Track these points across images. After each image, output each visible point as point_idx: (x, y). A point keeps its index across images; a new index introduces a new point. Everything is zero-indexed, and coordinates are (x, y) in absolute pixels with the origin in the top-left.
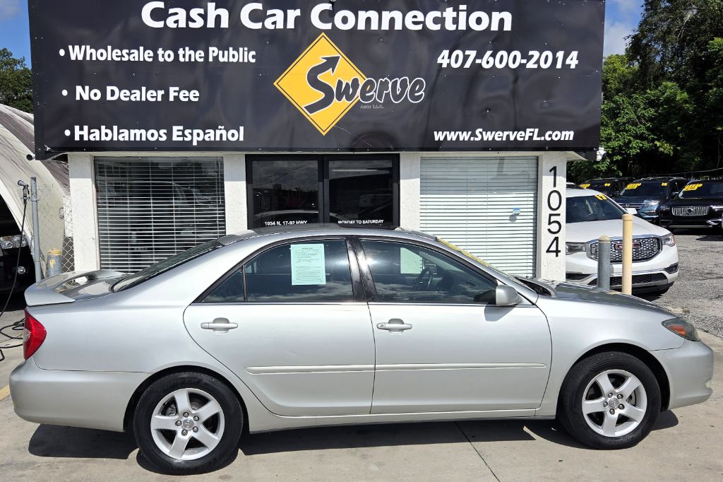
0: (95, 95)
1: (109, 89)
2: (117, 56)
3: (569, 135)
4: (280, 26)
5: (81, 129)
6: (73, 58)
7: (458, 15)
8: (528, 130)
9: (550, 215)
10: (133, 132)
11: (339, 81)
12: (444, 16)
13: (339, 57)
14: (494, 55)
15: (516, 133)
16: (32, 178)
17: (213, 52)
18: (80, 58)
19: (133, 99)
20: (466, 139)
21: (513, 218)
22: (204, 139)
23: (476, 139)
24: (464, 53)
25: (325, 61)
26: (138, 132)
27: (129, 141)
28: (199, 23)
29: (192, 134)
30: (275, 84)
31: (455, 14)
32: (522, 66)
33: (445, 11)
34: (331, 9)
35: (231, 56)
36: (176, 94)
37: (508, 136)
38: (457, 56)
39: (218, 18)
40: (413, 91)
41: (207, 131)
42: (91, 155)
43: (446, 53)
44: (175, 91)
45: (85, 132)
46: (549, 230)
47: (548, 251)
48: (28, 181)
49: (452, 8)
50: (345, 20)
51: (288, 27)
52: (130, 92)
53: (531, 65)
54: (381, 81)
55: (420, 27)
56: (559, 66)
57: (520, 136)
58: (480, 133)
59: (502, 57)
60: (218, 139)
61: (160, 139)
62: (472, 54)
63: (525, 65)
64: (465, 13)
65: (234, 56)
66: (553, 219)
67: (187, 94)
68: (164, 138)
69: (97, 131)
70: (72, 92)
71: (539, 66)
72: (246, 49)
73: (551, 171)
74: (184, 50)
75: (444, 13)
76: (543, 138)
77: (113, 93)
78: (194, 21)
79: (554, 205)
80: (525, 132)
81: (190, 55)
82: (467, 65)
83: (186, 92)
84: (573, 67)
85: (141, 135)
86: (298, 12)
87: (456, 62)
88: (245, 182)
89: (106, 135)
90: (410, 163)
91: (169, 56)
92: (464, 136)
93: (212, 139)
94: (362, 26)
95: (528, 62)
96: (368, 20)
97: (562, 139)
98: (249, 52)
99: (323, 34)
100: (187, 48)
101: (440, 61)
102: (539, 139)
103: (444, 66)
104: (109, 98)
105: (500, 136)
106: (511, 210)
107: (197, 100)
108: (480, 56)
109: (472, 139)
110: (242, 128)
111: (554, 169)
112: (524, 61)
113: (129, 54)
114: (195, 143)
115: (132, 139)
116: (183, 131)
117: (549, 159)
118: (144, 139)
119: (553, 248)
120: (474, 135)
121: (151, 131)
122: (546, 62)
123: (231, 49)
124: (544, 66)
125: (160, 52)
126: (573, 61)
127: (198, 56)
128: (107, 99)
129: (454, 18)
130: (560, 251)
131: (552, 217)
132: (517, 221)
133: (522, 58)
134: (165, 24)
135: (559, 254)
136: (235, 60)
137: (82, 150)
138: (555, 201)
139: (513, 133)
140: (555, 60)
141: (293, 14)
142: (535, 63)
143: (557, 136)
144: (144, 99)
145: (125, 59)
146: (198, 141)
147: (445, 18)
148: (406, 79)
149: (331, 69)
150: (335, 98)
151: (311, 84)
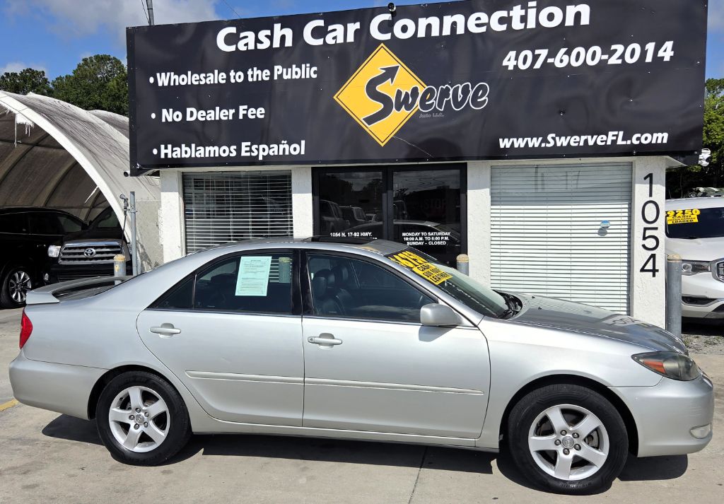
0: (178, 116)
2: (196, 81)
3: (662, 137)
4: (340, 40)
5: (166, 148)
6: (160, 84)
7: (526, 13)
8: (611, 133)
9: (645, 229)
10: (208, 149)
11: (398, 90)
12: (511, 15)
13: (398, 67)
14: (568, 53)
15: (595, 137)
16: (131, 192)
17: (278, 70)
18: (166, 84)
19: (208, 119)
20: (536, 145)
21: (603, 231)
22: (268, 154)
23: (548, 145)
24: (533, 52)
25: (384, 71)
26: (211, 148)
27: (205, 158)
28: (266, 44)
29: (258, 149)
30: (335, 97)
31: (523, 12)
32: (603, 62)
33: (512, 10)
34: (391, 19)
35: (294, 73)
36: (245, 112)
37: (586, 141)
38: (526, 57)
39: (283, 38)
40: (475, 96)
41: (271, 146)
42: (178, 171)
43: (512, 54)
44: (244, 110)
45: (169, 151)
46: (644, 246)
47: (643, 270)
48: (128, 196)
49: (519, 6)
50: (404, 29)
51: (348, 41)
52: (206, 112)
53: (614, 60)
54: (442, 88)
55: (483, 29)
56: (649, 59)
57: (600, 140)
58: (553, 138)
59: (578, 55)
60: (281, 153)
61: (231, 155)
62: (543, 53)
63: (607, 60)
64: (534, 10)
65: (296, 73)
66: (648, 233)
67: (254, 112)
69: (178, 149)
70: (159, 115)
71: (624, 61)
72: (308, 65)
73: (645, 178)
74: (253, 70)
76: (629, 142)
77: (192, 114)
78: (261, 43)
79: (650, 217)
80: (607, 137)
81: (258, 75)
82: (538, 65)
83: (253, 109)
84: (667, 59)
85: (214, 151)
86: (357, 26)
87: (524, 62)
88: (310, 196)
89: (186, 152)
90: (477, 172)
91: (240, 77)
92: (535, 142)
93: (276, 154)
94: (421, 34)
95: (609, 58)
96: (429, 27)
97: (654, 142)
98: (311, 67)
99: (382, 45)
100: (255, 69)
101: (505, 63)
102: (624, 143)
103: (511, 68)
104: (189, 119)
105: (575, 141)
106: (599, 223)
107: (262, 117)
108: (552, 54)
109: (543, 145)
110: (303, 142)
111: (650, 176)
112: (605, 57)
113: (205, 78)
114: (261, 158)
116: (250, 147)
117: (643, 165)
118: (217, 155)
119: (649, 266)
120: (545, 141)
121: (223, 148)
122: (632, 56)
123: (294, 66)
124: (629, 60)
125: (232, 73)
126: (667, 52)
127: (264, 75)
128: (187, 120)
129: (521, 16)
130: (658, 271)
131: (647, 231)
132: (608, 235)
133: (603, 54)
134: (237, 47)
135: (656, 273)
136: (298, 77)
137: (167, 167)
138: (651, 212)
139: (592, 138)
140: (644, 53)
141: (353, 27)
142: (618, 58)
143: (647, 138)
144: (217, 118)
145: (203, 82)
146: (263, 156)
147: (511, 17)
148: (468, 85)
149: (390, 79)
150: (394, 108)
151: (369, 96)
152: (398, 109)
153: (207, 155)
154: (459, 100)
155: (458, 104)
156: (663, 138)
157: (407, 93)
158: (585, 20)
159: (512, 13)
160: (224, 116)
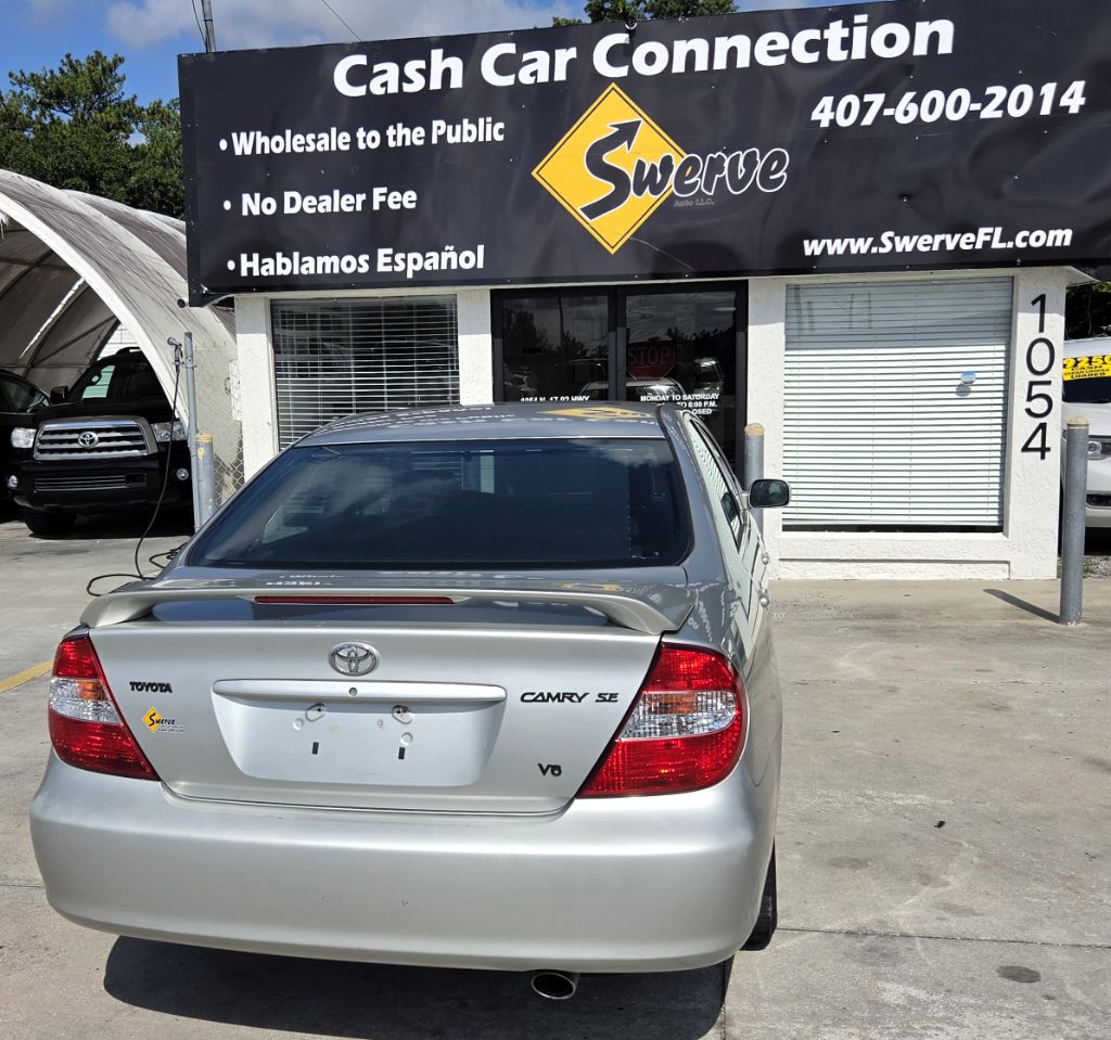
0: (269, 206)
1: (288, 195)
2: (299, 146)
3: (1062, 237)
4: (543, 77)
5: (250, 259)
6: (238, 152)
7: (851, 33)
8: (982, 231)
9: (1032, 384)
10: (321, 260)
11: (640, 162)
12: (825, 37)
13: (639, 122)
14: (917, 100)
15: (957, 236)
16: (187, 334)
17: (439, 128)
18: (248, 152)
19: (321, 210)
20: (864, 251)
21: (963, 390)
22: (423, 268)
23: (882, 250)
24: (861, 98)
25: (616, 129)
26: (327, 260)
27: (316, 275)
28: (417, 84)
29: (405, 260)
30: (534, 173)
31: (845, 33)
32: (973, 115)
34: (628, 42)
35: (465, 133)
36: (383, 198)
37: (943, 243)
38: (849, 107)
39: (447, 73)
40: (766, 171)
41: (428, 255)
42: (266, 298)
43: (827, 101)
44: (381, 194)
45: (255, 264)
46: (1029, 411)
47: (1026, 449)
48: (180, 339)
49: (840, 23)
50: (650, 59)
51: (557, 78)
52: (317, 199)
53: (989, 112)
54: (711, 158)
55: (781, 60)
56: (1046, 110)
57: (965, 241)
58: (891, 239)
59: (933, 102)
60: (444, 267)
61: (361, 270)
62: (877, 99)
63: (978, 112)
64: (864, 29)
65: (470, 133)
66: (1036, 390)
67: (399, 198)
69: (270, 261)
70: (237, 204)
71: (1005, 113)
72: (489, 119)
73: (1034, 303)
74: (395, 128)
75: (826, 32)
76: (1010, 245)
77: (293, 202)
78: (410, 81)
79: (1040, 365)
80: (976, 235)
81: (404, 137)
82: (868, 120)
83: (397, 194)
84: (1074, 110)
85: (332, 264)
86: (572, 53)
87: (847, 115)
88: (490, 335)
89: (284, 266)
90: (765, 293)
91: (373, 139)
92: (860, 246)
93: (436, 267)
94: (679, 67)
95: (983, 108)
96: (691, 56)
97: (1049, 244)
98: (493, 123)
99: (613, 85)
100: (400, 125)
101: (815, 115)
102: (1003, 245)
103: (825, 124)
104: (288, 210)
105: (925, 243)
106: (958, 376)
107: (413, 206)
108: (892, 102)
109: (874, 250)
110: (481, 248)
111: (1042, 298)
112: (976, 107)
113: (316, 141)
114: (410, 275)
115: (320, 271)
116: (393, 256)
117: (1030, 281)
118: (336, 271)
119: (1036, 443)
120: (878, 243)
121: (346, 258)
122: (1019, 105)
123: (465, 121)
124: (1014, 112)
125: (361, 133)
126: (1074, 99)
127: (416, 136)
128: (286, 212)
129: (843, 39)
130: (1049, 449)
131: (1034, 387)
132: (971, 395)
133: (972, 101)
134: (368, 89)
135: (1047, 454)
136: (472, 139)
137: (252, 291)
138: (1040, 357)
139: (953, 238)
140: (1038, 100)
141: (565, 56)
142: (997, 109)
143: (1039, 239)
144: (336, 209)
145: (310, 149)
146: (414, 271)
147: (827, 40)
148: (754, 152)
149: (626, 143)
150: (632, 191)
151: (591, 171)
152: (639, 192)
154: (740, 177)
155: (737, 185)
156: (1064, 237)
158: (945, 47)
160: (348, 205)
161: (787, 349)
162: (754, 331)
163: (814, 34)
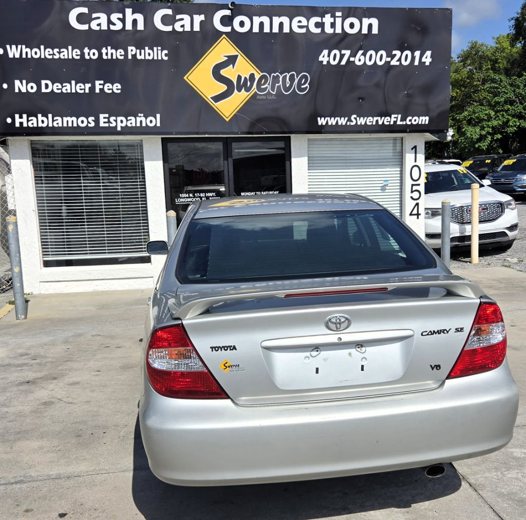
0: (32, 88)
1: (43, 82)
2: (50, 55)
3: (425, 120)
4: (188, 28)
5: (21, 117)
6: (11, 56)
7: (335, 20)
8: (393, 116)
9: (413, 185)
10: (65, 119)
11: (239, 75)
13: (237, 56)
14: (364, 54)
15: (383, 118)
17: (132, 50)
18: (17, 56)
19: (64, 91)
20: (344, 124)
21: (384, 188)
22: (126, 125)
23: (352, 124)
24: (340, 52)
25: (227, 58)
26: (69, 119)
27: (63, 127)
28: (118, 26)
29: (116, 121)
30: (185, 78)
31: (332, 20)
34: (230, 15)
35: (147, 54)
36: (101, 87)
37: (377, 121)
38: (335, 55)
39: (135, 22)
40: (299, 84)
41: (129, 118)
42: (28, 139)
43: (325, 52)
44: (100, 84)
45: (24, 120)
46: (412, 197)
47: (411, 214)
49: (329, 15)
50: (242, 24)
51: (195, 30)
52: (62, 85)
53: (394, 62)
54: (273, 76)
55: (304, 31)
56: (416, 63)
57: (386, 121)
58: (355, 119)
59: (371, 56)
60: (138, 125)
61: (89, 125)
62: (347, 53)
63: (389, 62)
64: (341, 19)
65: (149, 54)
66: (415, 188)
67: (111, 87)
68: (92, 124)
69: (34, 119)
70: (12, 86)
71: (401, 63)
72: (159, 48)
73: (412, 149)
74: (107, 49)
75: (323, 18)
76: (404, 123)
77: (47, 86)
78: (114, 24)
79: (415, 176)
80: (391, 117)
81: (112, 54)
82: (343, 62)
83: (110, 85)
84: (427, 64)
85: (72, 121)
86: (202, 17)
87: (334, 59)
88: (161, 162)
89: (43, 122)
90: (298, 143)
91: (94, 54)
92: (342, 121)
93: (134, 125)
94: (256, 29)
95: (391, 60)
96: (261, 24)
97: (420, 123)
98: (162, 50)
99: (224, 36)
100: (109, 48)
101: (321, 59)
102: (401, 123)
103: (325, 63)
104: (44, 90)
105: (370, 121)
106: (382, 182)
107: (119, 91)
108: (353, 55)
109: (348, 123)
110: (158, 116)
111: (415, 147)
112: (389, 59)
113: (59, 53)
114: (119, 129)
116: (108, 118)
117: (412, 140)
118: (75, 125)
119: (415, 212)
120: (350, 120)
121: (81, 119)
122: (406, 60)
123: (147, 48)
124: (405, 63)
125: (86, 50)
126: (427, 59)
127: (119, 54)
128: (42, 91)
129: (331, 23)
130: (420, 214)
131: (414, 187)
132: (387, 191)
133: (387, 57)
134: (89, 27)
135: (419, 216)
136: (151, 58)
137: (22, 135)
138: (415, 173)
139: (381, 119)
140: (413, 58)
141: (199, 18)
142: (397, 61)
143: (416, 120)
144: (74, 91)
145: (57, 57)
146: (121, 127)
147: (324, 23)
148: (294, 74)
149: (232, 65)
150: (236, 90)
151: (215, 79)
152: (239, 91)
153: (65, 125)
154: (288, 85)
155: (287, 90)
157: (245, 78)
158: (375, 31)
159: (324, 20)
160: (81, 89)
161: (309, 170)
162: (294, 161)
163: (318, 19)
